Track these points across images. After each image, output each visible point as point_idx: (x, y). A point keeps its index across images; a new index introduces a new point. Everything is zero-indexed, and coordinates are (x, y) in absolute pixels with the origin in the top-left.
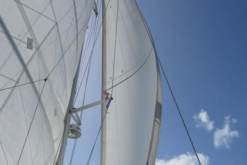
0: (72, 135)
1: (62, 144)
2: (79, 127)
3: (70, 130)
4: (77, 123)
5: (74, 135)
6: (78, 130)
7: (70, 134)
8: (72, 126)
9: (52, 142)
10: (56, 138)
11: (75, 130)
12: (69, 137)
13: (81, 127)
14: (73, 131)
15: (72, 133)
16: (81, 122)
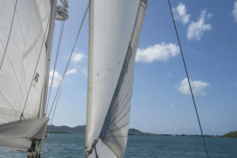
0: (59, 16)
1: (50, 24)
2: (66, 9)
3: (57, 11)
4: (64, 5)
5: (61, 17)
6: (65, 12)
7: (58, 16)
8: (59, 8)
9: (40, 21)
10: (43, 18)
11: (62, 12)
12: (57, 19)
13: (68, 9)
14: (60, 13)
15: (59, 15)
16: (68, 4)
